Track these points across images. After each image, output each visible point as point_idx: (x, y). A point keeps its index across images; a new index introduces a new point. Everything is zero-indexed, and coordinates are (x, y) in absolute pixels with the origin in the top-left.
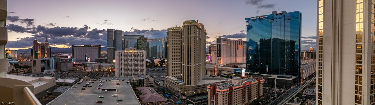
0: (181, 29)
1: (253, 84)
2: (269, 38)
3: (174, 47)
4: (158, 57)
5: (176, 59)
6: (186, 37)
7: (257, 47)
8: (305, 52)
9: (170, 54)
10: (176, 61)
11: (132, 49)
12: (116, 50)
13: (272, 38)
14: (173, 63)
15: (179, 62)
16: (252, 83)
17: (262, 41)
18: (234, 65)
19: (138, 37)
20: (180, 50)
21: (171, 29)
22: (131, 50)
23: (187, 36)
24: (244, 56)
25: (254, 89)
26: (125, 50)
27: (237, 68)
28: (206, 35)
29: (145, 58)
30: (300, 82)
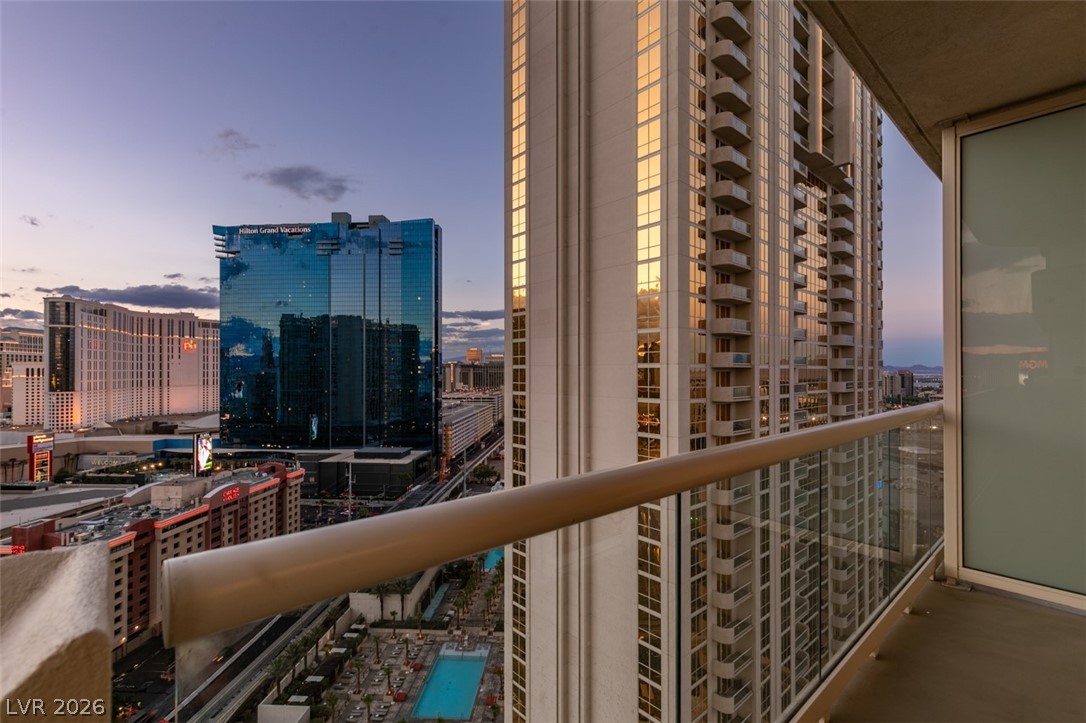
1: (256, 494)
2: (320, 314)
7: (268, 346)
8: (455, 365)
13: (333, 314)
16: (252, 490)
17: (289, 324)
18: (156, 424)
24: (205, 383)
25: (260, 514)
27: (172, 433)
30: (438, 468)
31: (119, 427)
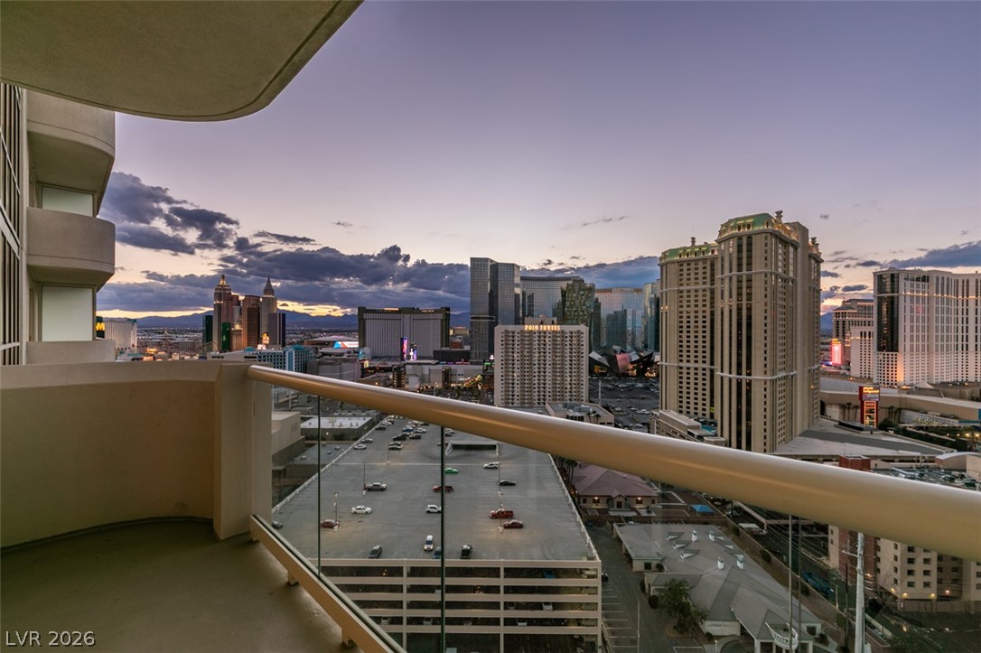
0: (713, 252)
3: (685, 315)
4: (629, 348)
5: (692, 354)
6: (731, 278)
9: (670, 338)
10: (692, 359)
11: (546, 322)
12: (497, 324)
14: (681, 368)
15: (704, 366)
19: (564, 285)
20: (708, 324)
21: (674, 252)
22: (542, 323)
23: (734, 272)
26: (524, 324)
28: (818, 267)
29: (585, 349)
31: (941, 389)
